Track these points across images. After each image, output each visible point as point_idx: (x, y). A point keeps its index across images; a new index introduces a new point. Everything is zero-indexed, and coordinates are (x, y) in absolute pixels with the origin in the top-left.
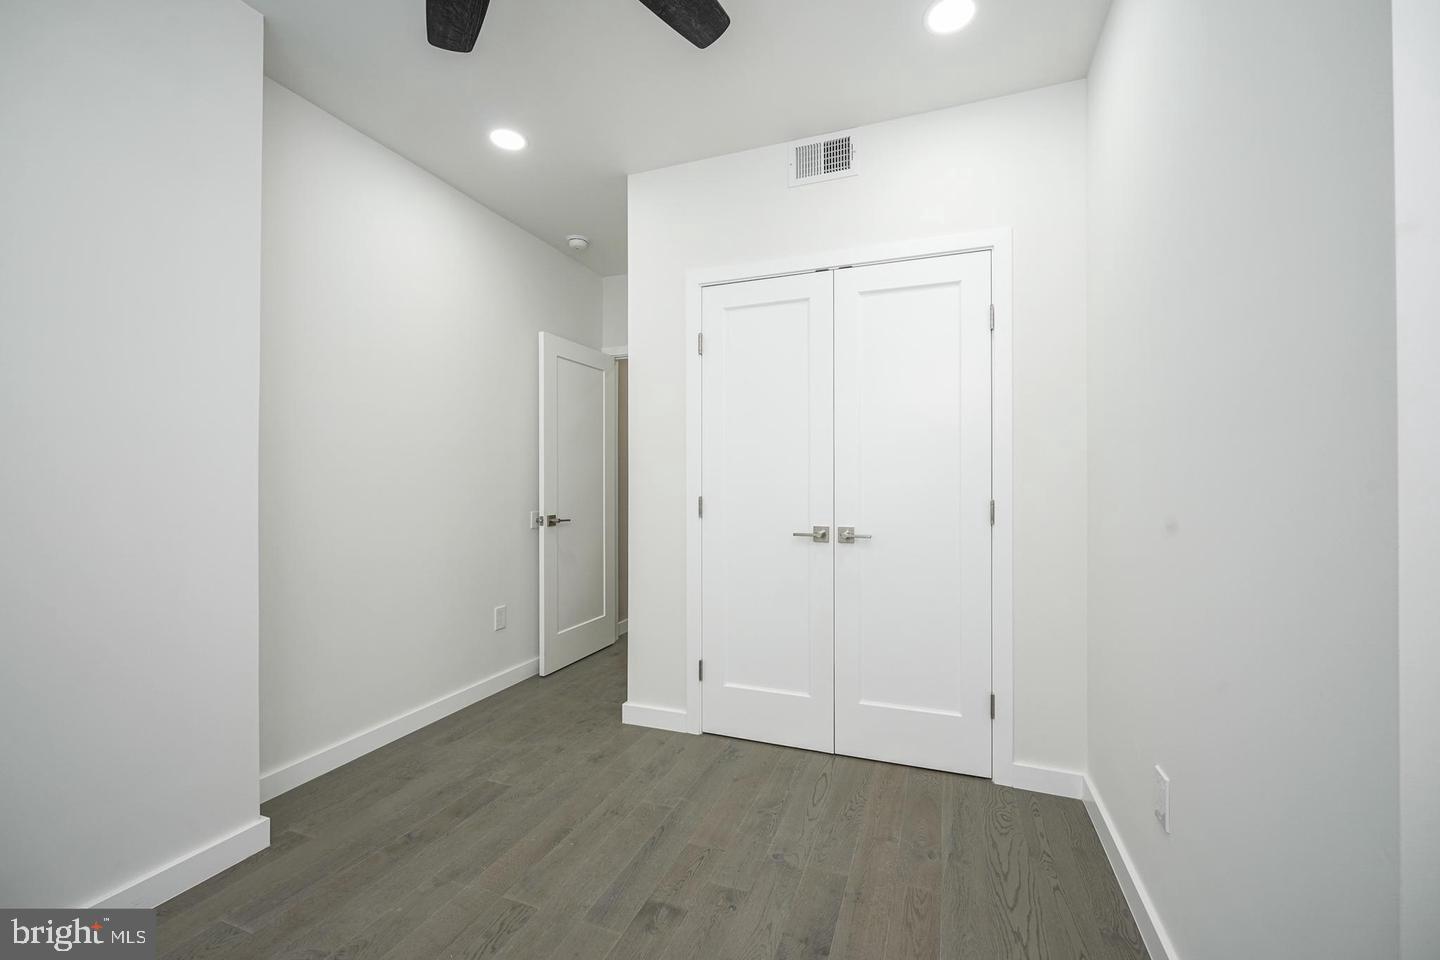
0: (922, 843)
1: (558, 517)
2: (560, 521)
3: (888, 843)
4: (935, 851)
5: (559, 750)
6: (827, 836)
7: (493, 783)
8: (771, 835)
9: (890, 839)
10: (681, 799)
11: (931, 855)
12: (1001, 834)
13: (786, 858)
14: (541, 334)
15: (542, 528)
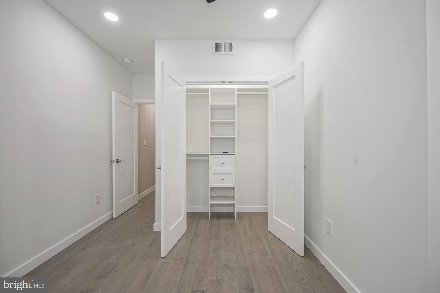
0: (263, 251)
1: (120, 160)
2: (121, 161)
3: (254, 253)
4: (267, 253)
5: (133, 245)
6: (237, 255)
7: (112, 262)
8: (221, 258)
9: (254, 252)
10: (187, 253)
11: (266, 254)
12: (280, 244)
13: (229, 265)
14: (113, 92)
15: (114, 164)
